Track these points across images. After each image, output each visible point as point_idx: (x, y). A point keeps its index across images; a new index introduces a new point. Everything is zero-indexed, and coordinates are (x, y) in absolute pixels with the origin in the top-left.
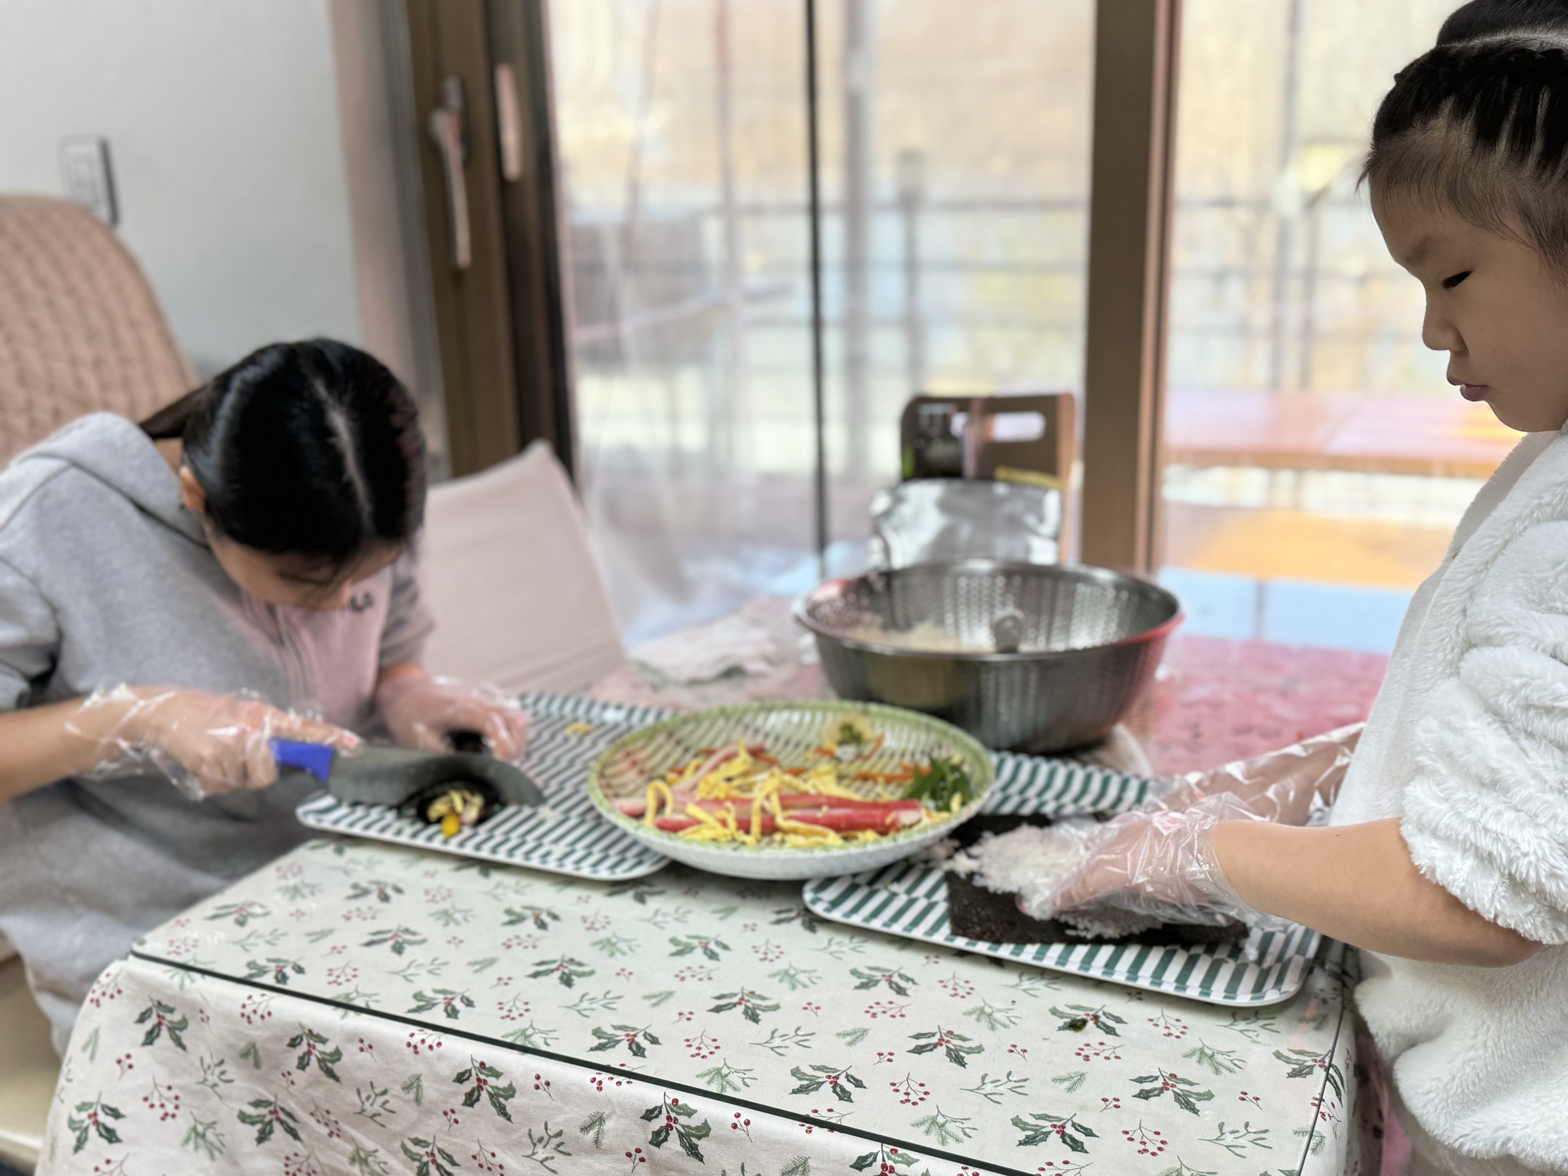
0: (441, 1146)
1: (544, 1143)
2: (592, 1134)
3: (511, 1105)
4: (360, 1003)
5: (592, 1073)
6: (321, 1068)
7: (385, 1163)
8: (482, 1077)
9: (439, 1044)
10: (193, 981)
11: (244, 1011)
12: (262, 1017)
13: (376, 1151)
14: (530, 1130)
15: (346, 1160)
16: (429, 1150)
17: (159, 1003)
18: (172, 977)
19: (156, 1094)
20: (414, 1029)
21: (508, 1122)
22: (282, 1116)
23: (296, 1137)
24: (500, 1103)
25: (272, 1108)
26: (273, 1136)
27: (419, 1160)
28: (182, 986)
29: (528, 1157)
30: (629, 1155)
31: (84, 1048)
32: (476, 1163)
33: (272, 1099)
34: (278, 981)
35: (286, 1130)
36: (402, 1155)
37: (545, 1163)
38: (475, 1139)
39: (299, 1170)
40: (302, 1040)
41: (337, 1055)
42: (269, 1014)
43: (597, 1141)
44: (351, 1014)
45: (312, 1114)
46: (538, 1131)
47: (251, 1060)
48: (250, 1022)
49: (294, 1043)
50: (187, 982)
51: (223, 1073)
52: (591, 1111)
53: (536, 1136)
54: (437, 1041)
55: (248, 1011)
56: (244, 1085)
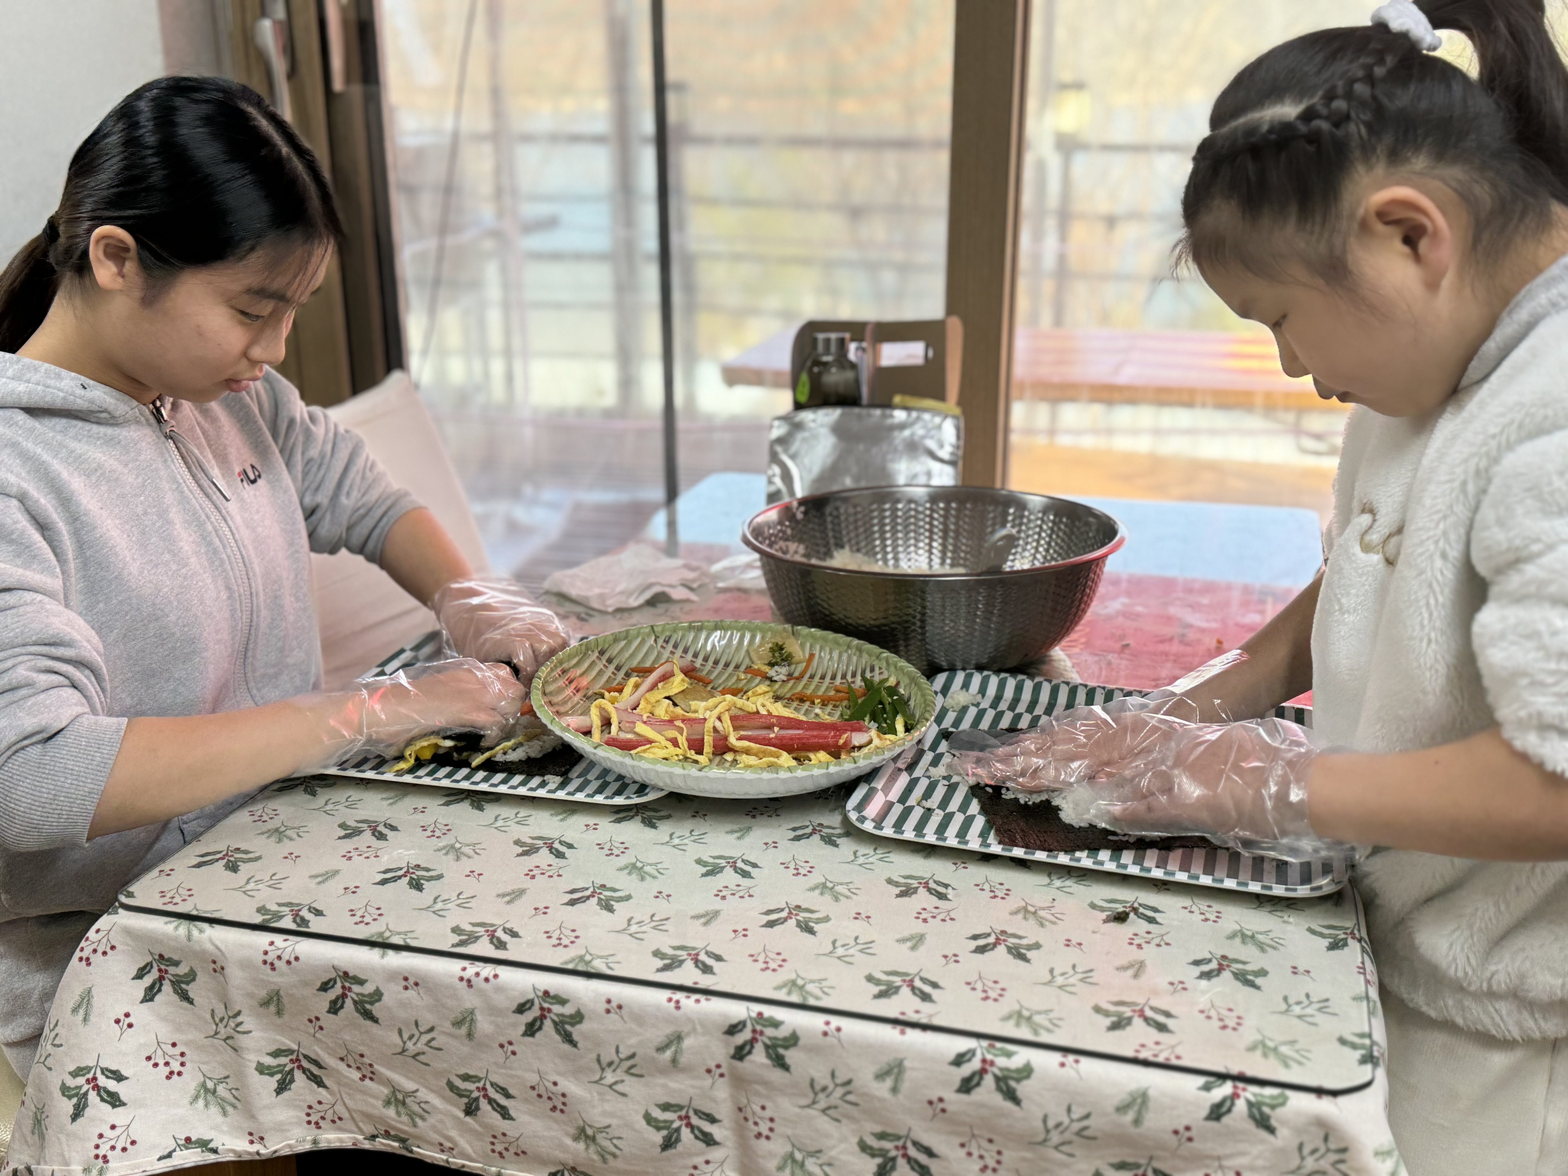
0: (494, 1080)
1: (613, 1067)
2: (669, 1054)
3: (576, 1032)
4: (396, 940)
5: (666, 994)
6: (357, 1010)
7: (426, 1102)
8: (546, 1005)
9: (496, 976)
10: (201, 931)
11: (265, 957)
12: (288, 962)
13: (417, 1091)
14: (599, 1056)
15: (379, 1104)
16: (481, 1085)
17: (161, 956)
18: (176, 928)
19: (159, 1052)
20: (465, 963)
21: (574, 1049)
22: (305, 1064)
23: (320, 1083)
24: (565, 1031)
25: (294, 1057)
26: (293, 1086)
27: (468, 1097)
28: (189, 938)
29: (596, 1082)
30: (709, 1071)
31: (75, 1010)
32: (535, 1093)
33: (295, 1047)
34: (299, 925)
35: (308, 1078)
36: (448, 1093)
37: (615, 1087)
38: (535, 1069)
39: (323, 1118)
40: (335, 983)
41: (377, 995)
42: (297, 959)
43: (674, 1061)
44: (391, 953)
45: (342, 1059)
46: (608, 1055)
47: (273, 1008)
48: (273, 969)
49: (325, 987)
50: (195, 933)
51: (238, 1025)
52: (669, 1030)
53: (605, 1060)
54: (493, 973)
55: (270, 958)
56: (262, 1034)
